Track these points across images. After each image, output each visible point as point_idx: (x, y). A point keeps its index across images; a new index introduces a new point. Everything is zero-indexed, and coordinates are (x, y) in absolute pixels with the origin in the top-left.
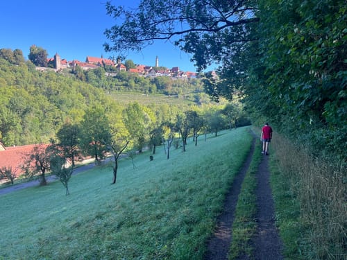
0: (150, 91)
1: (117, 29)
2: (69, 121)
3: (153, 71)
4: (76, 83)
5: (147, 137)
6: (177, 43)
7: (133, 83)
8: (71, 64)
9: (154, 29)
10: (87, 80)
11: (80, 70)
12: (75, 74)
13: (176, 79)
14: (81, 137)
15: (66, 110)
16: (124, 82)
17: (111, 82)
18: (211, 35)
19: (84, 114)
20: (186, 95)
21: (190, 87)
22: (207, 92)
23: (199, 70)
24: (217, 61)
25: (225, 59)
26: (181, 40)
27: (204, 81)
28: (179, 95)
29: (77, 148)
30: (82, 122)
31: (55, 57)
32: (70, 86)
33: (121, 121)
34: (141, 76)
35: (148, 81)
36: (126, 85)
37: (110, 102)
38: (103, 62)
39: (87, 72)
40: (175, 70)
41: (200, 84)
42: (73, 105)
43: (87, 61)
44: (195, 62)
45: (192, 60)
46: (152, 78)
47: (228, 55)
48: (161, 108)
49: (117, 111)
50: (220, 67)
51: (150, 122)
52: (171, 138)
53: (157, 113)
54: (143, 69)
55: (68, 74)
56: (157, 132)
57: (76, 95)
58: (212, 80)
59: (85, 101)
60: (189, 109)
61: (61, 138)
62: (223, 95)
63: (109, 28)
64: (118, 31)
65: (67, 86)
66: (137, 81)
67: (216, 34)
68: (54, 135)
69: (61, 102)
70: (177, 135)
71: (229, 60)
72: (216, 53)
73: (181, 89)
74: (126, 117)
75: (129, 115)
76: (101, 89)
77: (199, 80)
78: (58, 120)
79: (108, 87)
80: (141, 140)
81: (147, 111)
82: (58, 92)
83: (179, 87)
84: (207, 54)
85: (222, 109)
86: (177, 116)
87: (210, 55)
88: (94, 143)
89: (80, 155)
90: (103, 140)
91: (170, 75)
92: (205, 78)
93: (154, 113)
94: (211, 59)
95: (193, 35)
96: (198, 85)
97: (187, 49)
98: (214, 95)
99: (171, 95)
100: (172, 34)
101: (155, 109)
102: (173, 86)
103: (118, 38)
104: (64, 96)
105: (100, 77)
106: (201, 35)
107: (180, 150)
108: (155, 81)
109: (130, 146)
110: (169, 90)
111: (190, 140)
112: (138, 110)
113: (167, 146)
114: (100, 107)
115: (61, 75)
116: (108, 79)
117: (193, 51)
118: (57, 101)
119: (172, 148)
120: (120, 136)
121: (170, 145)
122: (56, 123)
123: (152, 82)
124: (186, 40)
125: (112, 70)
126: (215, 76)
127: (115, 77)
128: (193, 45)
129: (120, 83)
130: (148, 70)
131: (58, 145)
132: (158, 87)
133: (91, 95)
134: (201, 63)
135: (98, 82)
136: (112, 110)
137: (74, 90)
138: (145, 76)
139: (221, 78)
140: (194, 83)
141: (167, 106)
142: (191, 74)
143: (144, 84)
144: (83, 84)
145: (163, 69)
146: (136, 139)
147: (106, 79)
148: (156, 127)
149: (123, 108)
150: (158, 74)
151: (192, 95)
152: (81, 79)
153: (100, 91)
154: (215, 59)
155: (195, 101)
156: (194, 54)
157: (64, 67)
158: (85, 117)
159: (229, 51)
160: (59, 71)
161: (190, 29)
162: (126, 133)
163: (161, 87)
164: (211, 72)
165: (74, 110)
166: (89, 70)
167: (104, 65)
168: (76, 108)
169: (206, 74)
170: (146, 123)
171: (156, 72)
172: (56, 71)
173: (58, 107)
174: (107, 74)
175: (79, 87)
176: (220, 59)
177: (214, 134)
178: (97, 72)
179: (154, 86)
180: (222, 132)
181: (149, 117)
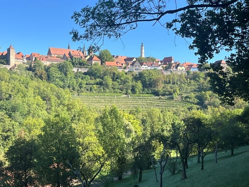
0: (133, 91)
1: (88, 11)
2: (23, 135)
3: (137, 64)
4: (35, 83)
5: (130, 157)
6: (169, 25)
7: (110, 81)
8: (28, 59)
9: (138, 8)
10: (49, 78)
11: (40, 65)
12: (33, 71)
13: (169, 73)
14: (38, 157)
15: (20, 119)
16: (98, 80)
17: (80, 80)
18: (218, 11)
19: (43, 124)
20: (184, 95)
21: (189, 84)
22: (215, 91)
23: (202, 60)
24: (227, 47)
25: (240, 44)
26: (175, 21)
27: (209, 75)
28: (175, 96)
29: (32, 173)
30: (40, 136)
31: (9, 50)
32: (26, 88)
33: (93, 133)
34: (120, 70)
35: (130, 77)
36: (100, 84)
37: (78, 107)
38: (70, 54)
39: (49, 68)
40: (167, 61)
41: (205, 79)
42: (29, 112)
43: (49, 53)
44: (196, 50)
45: (191, 47)
46: (136, 72)
47: (243, 38)
48: (150, 115)
49: (87, 119)
50: (233, 55)
51: (133, 135)
52: (165, 157)
53: (144, 122)
55: (24, 71)
56: (145, 148)
57: (34, 100)
58: (222, 73)
59: (46, 106)
60: (189, 115)
61: (11, 160)
62: (240, 95)
63: (79, 11)
64: (90, 13)
65: (23, 87)
66: (115, 77)
67: (225, 10)
68: (3, 154)
69: (14, 109)
70: (173, 154)
71: (245, 45)
72: (226, 36)
73: (176, 87)
74: (100, 128)
75: (104, 125)
76: (67, 90)
77: (202, 74)
78: (9, 133)
79: (77, 88)
80: (122, 161)
81: (129, 119)
82: (10, 96)
83: (174, 83)
84: (213, 38)
85: (240, 114)
86: (173, 125)
87: (217, 39)
88: (56, 165)
89: (36, 182)
90: (67, 162)
91: (160, 68)
92: (211, 71)
93: (139, 122)
94: (219, 45)
95: (192, 13)
96: (202, 80)
97: (184, 32)
98: (226, 95)
99: (163, 95)
100: (163, 14)
101: (140, 116)
102: (166, 82)
103: (89, 23)
104: (17, 100)
105: (66, 75)
106: (203, 13)
107: (179, 177)
108: (140, 77)
109: (106, 170)
110: (160, 88)
111: (192, 161)
112: (116, 117)
113: (158, 171)
114: (65, 114)
115: (15, 73)
116: (76, 76)
117: (193, 35)
118: (9, 107)
119: (166, 173)
120: (91, 155)
121: (163, 169)
122: (6, 138)
123: (137, 78)
124: (182, 20)
125: (81, 64)
126: (226, 67)
127: (85, 74)
128: (193, 26)
129: (92, 82)
130: (130, 63)
131: (7, 169)
132: (145, 85)
133: (54, 99)
134: (205, 50)
135: (63, 80)
136: (82, 118)
137: (31, 92)
138: (127, 71)
139: (234, 70)
140: (195, 77)
141: (157, 111)
142: (191, 66)
143: (125, 82)
144: (43, 85)
145: (151, 60)
146: (114, 160)
147: (73, 76)
148: (142, 141)
149: (96, 115)
150: (144, 68)
151: (193, 95)
152: (41, 77)
153: (66, 94)
154: (225, 44)
155: (197, 104)
156: (193, 39)
157: (20, 62)
158: (44, 129)
159: (245, 33)
160: (13, 68)
161: (187, 5)
162: (100, 151)
163: (148, 85)
164: (219, 63)
165: (30, 120)
166: (52, 65)
167: (71, 57)
168: (33, 117)
169: (212, 66)
170: (128, 136)
171: (142, 64)
172: (8, 67)
173: (10, 116)
174: (75, 70)
175: (38, 88)
176: (231, 45)
177: (229, 152)
178: (62, 68)
179: (139, 85)
180: (241, 149)
181: (132, 127)
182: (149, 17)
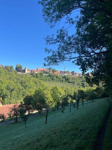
0: (62, 81)
1: (49, 57)
2: (28, 94)
3: (64, 73)
4: (33, 78)
5: (61, 102)
6: (73, 62)
7: (55, 78)
8: (31, 71)
9: (64, 57)
10: (37, 77)
11: (34, 73)
12: (32, 75)
13: (73, 76)
14: (33, 102)
15: (28, 89)
16: (52, 78)
17: (46, 78)
18: (88, 58)
19: (35, 91)
20: (78, 83)
21: (79, 80)
22: (87, 82)
23: (83, 73)
24: (91, 69)
25: (95, 68)
26: (75, 61)
27: (85, 77)
28: (75, 83)
29: (31, 106)
30: (34, 95)
31: (25, 68)
32: (30, 80)
33: (50, 94)
34: (58, 75)
35: (61, 77)
36: (52, 79)
37: (45, 86)
38: (43, 70)
39: (37, 74)
40: (73, 72)
41: (84, 78)
42: (31, 87)
43: (37, 69)
44: (81, 69)
45: (80, 69)
46: (63, 76)
47: (96, 66)
48: (67, 89)
49: (48, 90)
50: (92, 71)
51: (62, 95)
52: (72, 102)
53: (65, 91)
54: (59, 72)
55: (29, 75)
56: (66, 99)
57: (32, 83)
58: (89, 77)
59: (36, 86)
60: (79, 89)
61: (25, 102)
62: (95, 83)
63: (46, 57)
64: (49, 58)
65: (29, 80)
66: (57, 77)
67: (90, 58)
68: (22, 100)
69: (26, 86)
70: (74, 101)
71: (96, 68)
72: (91, 66)
73: (75, 80)
74: (52, 93)
75: (53, 92)
77: (83, 77)
78: (24, 94)
79: (45, 80)
80: (58, 103)
81: (61, 90)
82: (25, 82)
83: (75, 79)
84: (87, 66)
85: (95, 89)
86: (74, 92)
87: (88, 66)
88: (38, 104)
89: (32, 109)
90: (42, 103)
91: (71, 74)
92: (86, 76)
93: (64, 91)
94: (88, 68)
95: (80, 58)
96: (83, 79)
97: (78, 64)
98: (90, 84)
99: (71, 83)
100: (71, 59)
101: (64, 89)
102: (72, 79)
103: (49, 61)
104: (27, 83)
105: (42, 76)
106: (84, 58)
107: (76, 108)
108: (64, 77)
109: (53, 106)
110: (70, 81)
111: (80, 104)
112: (57, 89)
113: (69, 106)
114: (41, 88)
115: (27, 75)
116: (45, 76)
117: (81, 65)
118: (25, 86)
119: (72, 107)
120: (49, 101)
121: (71, 106)
122: (23, 95)
123: (63, 78)
124: (77, 60)
125: (47, 73)
126: (90, 75)
127: (48, 76)
128: (80, 62)
129: (50, 78)
130: (62, 73)
131: (23, 104)
132: (66, 80)
133: (38, 83)
134: (84, 69)
135: (41, 78)
136: (47, 89)
137: (32, 81)
138: (60, 75)
139: (93, 76)
140: (81, 78)
141: (69, 88)
142: (80, 74)
143: (60, 79)
144: (35, 79)
145: (68, 72)
146: (56, 102)
147: (44, 76)
148: (65, 97)
149: (51, 88)
150: (66, 74)
151: (80, 83)
152: (34, 77)
153: (42, 82)
154: (90, 68)
155: (82, 86)
156: (80, 66)
157: (28, 72)
158: (35, 92)
159: (96, 65)
160: (26, 74)
161: (78, 56)
162: (52, 99)
163: (67, 79)
164: (88, 73)
165: (31, 90)
166: (38, 73)
167: (44, 71)
168: (32, 89)
169: (86, 74)
170: (61, 95)
171: (65, 73)
172: (25, 74)
173: (25, 88)
174: (45, 75)
175: (34, 80)
177: (92, 101)
178: (41, 74)
179: (64, 79)
180: (95, 100)
181: (62, 92)
182: (67, 60)
